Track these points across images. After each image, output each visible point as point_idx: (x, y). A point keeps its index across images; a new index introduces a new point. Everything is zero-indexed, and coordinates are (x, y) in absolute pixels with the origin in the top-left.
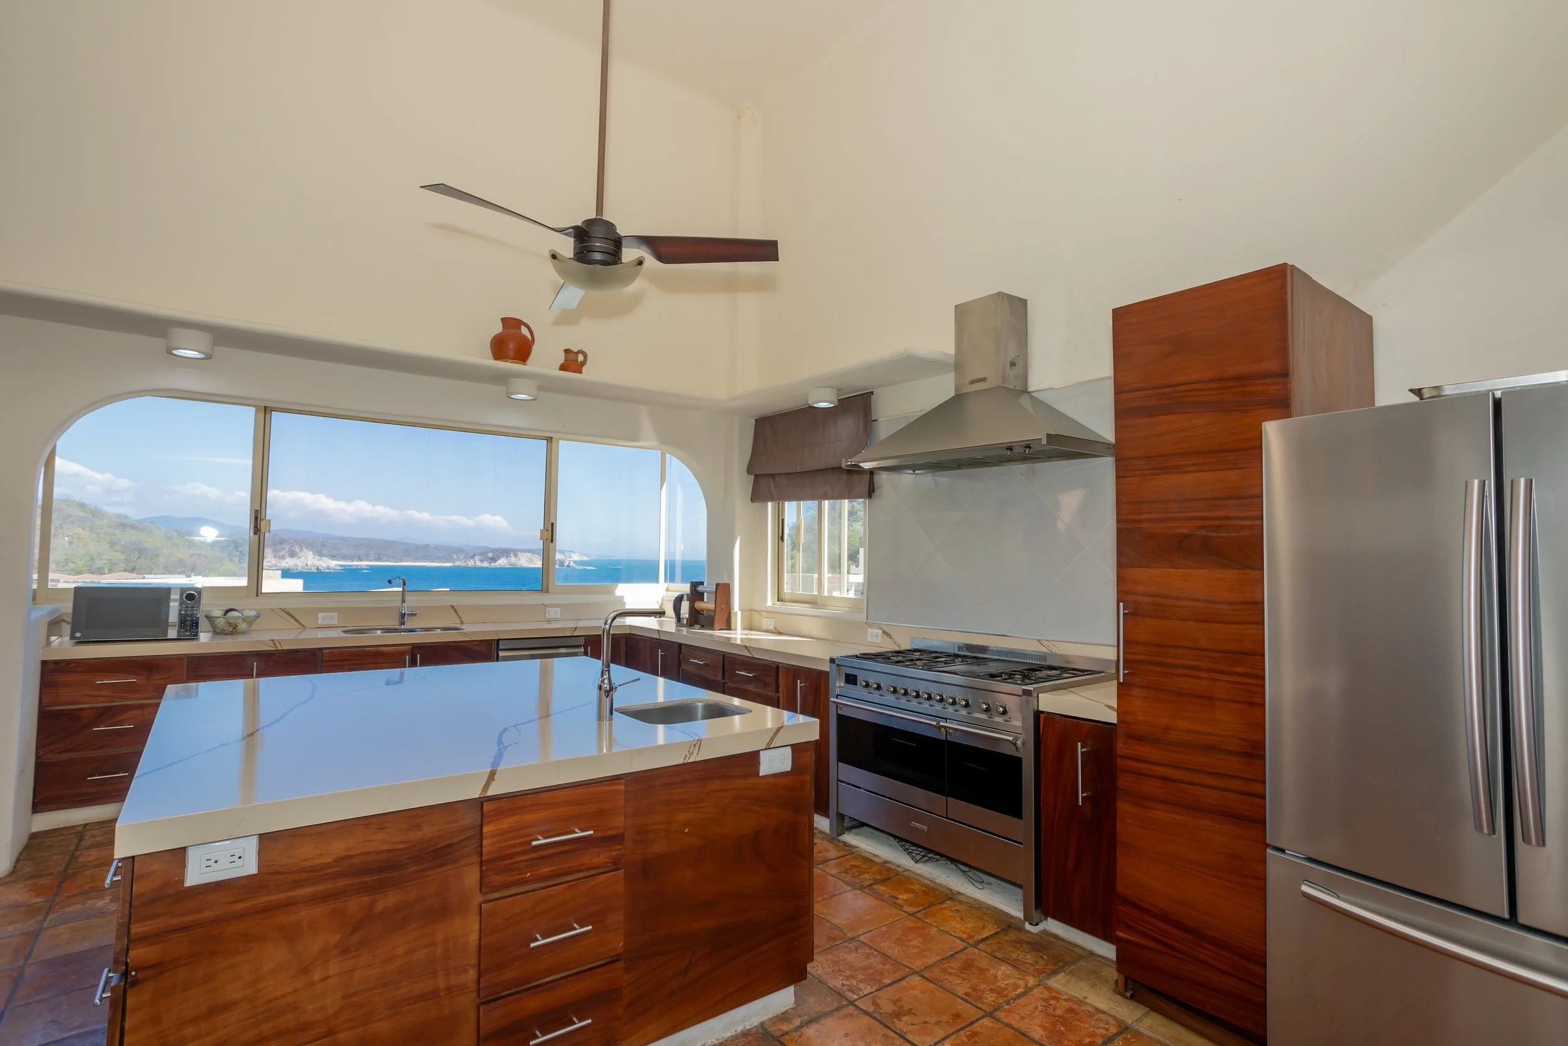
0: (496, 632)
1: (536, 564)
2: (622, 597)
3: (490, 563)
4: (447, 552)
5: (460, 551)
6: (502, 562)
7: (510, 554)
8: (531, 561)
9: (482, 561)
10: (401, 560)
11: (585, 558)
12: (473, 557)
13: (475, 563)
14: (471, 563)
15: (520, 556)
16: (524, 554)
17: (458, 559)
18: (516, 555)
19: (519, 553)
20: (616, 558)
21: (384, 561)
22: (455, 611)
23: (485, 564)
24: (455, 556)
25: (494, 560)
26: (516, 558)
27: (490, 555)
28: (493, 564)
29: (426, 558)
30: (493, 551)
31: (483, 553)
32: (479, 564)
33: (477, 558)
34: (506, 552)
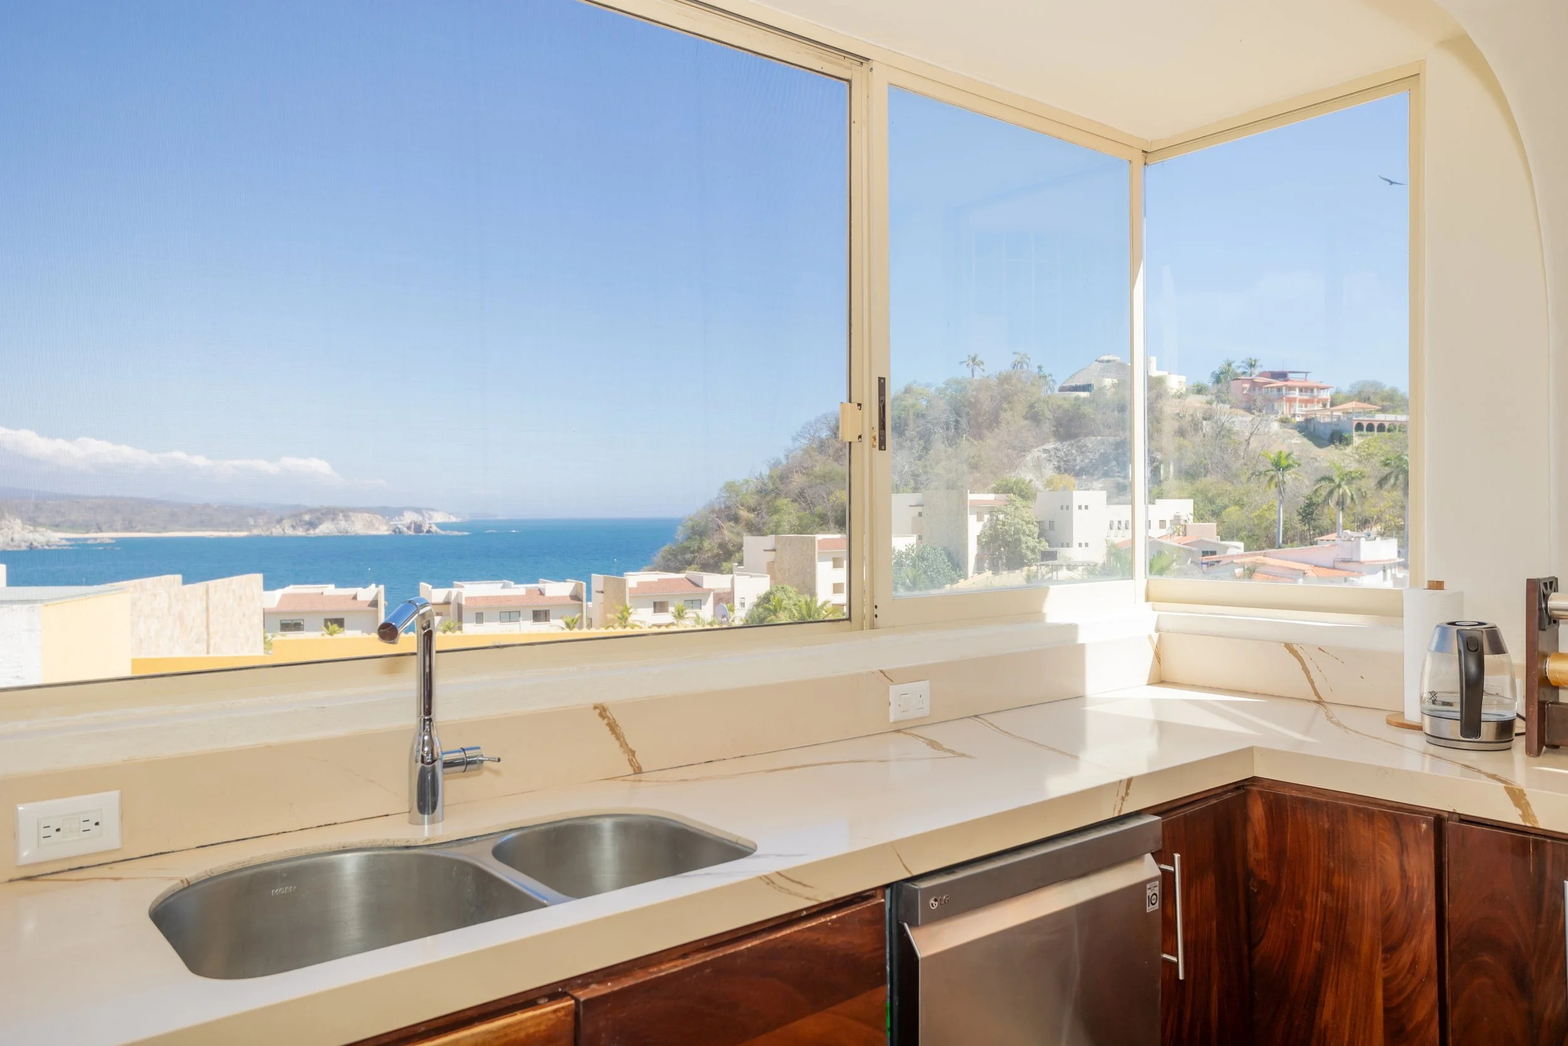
0: (895, 848)
1: (379, 530)
2: (1072, 628)
3: (308, 530)
4: (239, 514)
5: (257, 512)
6: (326, 528)
7: (338, 515)
8: (371, 525)
9: (293, 527)
10: (165, 529)
11: (453, 519)
12: (280, 521)
13: (284, 530)
14: (277, 531)
15: (353, 518)
16: (359, 515)
17: (256, 526)
18: (347, 518)
19: (351, 514)
20: (499, 518)
21: (139, 531)
22: (613, 727)
23: (300, 532)
24: (252, 521)
25: (312, 525)
26: (346, 521)
27: (307, 518)
28: (311, 532)
29: (203, 524)
30: (311, 511)
31: (296, 515)
32: (290, 532)
33: (287, 523)
34: (331, 513)
